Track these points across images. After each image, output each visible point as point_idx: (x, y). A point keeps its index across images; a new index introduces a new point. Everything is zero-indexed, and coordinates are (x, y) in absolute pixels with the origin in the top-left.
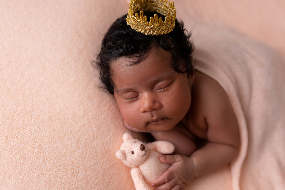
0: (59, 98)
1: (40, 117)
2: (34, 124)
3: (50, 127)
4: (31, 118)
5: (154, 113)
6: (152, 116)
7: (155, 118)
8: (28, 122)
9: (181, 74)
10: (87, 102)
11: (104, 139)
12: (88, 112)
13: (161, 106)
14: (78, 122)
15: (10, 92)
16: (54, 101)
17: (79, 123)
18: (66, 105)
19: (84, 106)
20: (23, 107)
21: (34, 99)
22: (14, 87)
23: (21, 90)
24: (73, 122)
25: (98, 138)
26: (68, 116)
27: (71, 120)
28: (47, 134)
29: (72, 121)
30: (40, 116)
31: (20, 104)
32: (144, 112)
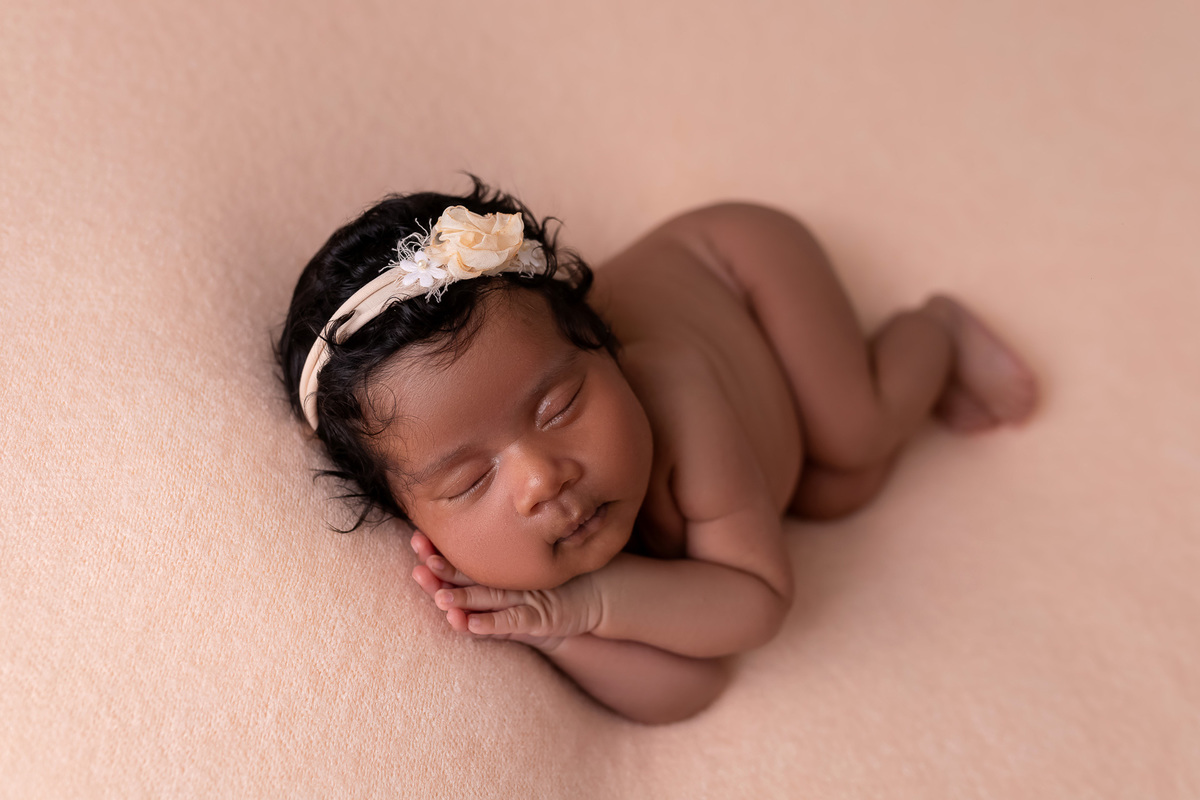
0: (234, 639)
1: (195, 732)
2: (183, 770)
3: (246, 754)
4: (163, 750)
5: (566, 499)
6: (565, 511)
7: (576, 514)
8: (158, 770)
9: (593, 352)
10: (336, 611)
11: (442, 716)
12: (355, 643)
13: (581, 470)
14: (336, 693)
15: (34, 695)
16: (219, 656)
17: (340, 692)
18: (271, 651)
19: (334, 627)
20: (115, 727)
21: (142, 682)
22: (40, 667)
23: (73, 667)
24: (317, 699)
25: (420, 719)
26: (292, 684)
27: (310, 697)
28: (245, 783)
29: (313, 699)
30: (192, 732)
31: (94, 722)
32: (535, 508)
